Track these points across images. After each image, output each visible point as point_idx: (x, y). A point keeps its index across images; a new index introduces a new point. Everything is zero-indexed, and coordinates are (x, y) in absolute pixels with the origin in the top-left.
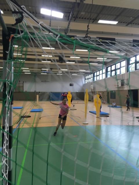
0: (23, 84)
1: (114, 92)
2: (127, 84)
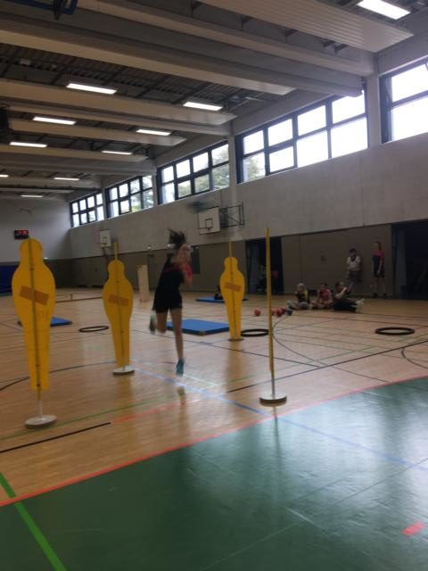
2: (242, 223)
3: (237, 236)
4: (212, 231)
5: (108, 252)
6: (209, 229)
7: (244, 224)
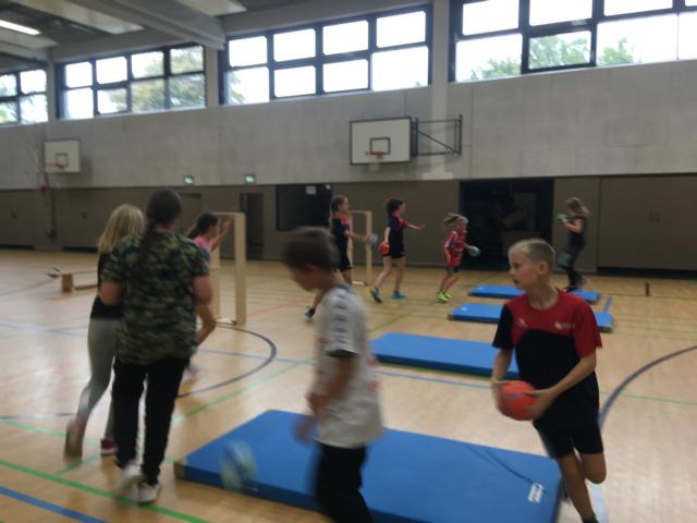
1: (311, 191)
2: (456, 151)
3: (439, 171)
4: (387, 159)
5: (57, 184)
6: (380, 154)
7: (460, 153)
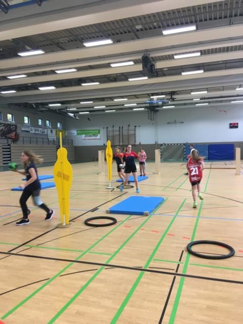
0: (135, 131)
